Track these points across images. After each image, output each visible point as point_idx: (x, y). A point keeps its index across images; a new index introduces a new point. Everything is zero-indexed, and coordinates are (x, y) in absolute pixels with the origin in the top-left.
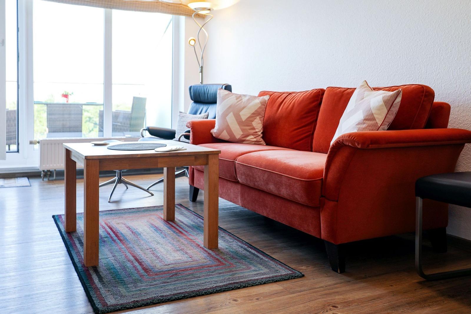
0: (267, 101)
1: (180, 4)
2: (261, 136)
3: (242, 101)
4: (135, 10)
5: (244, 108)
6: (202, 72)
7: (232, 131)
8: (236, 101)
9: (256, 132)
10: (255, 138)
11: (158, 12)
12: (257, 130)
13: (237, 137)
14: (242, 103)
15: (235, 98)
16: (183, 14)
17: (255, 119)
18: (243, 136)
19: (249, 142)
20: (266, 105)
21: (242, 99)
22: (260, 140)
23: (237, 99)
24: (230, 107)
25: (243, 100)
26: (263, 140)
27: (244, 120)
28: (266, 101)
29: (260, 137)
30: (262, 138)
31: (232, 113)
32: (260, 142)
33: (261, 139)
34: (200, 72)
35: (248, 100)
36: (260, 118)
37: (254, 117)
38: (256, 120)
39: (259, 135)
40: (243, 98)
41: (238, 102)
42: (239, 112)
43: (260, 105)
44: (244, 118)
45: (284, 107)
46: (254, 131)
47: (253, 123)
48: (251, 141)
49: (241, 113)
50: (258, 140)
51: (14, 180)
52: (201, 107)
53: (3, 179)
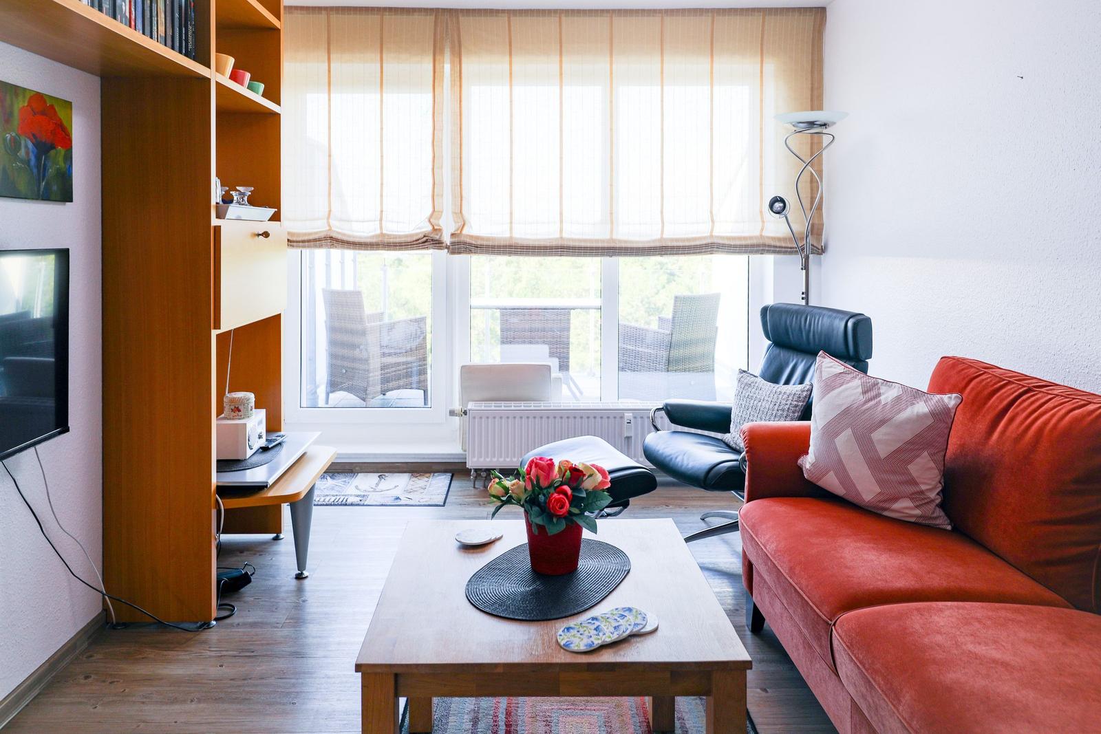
0: (954, 411)
2: (938, 501)
3: (880, 401)
5: (883, 422)
7: (850, 478)
8: (862, 398)
9: (922, 492)
10: (917, 507)
12: (923, 487)
13: (864, 497)
14: (880, 408)
15: (860, 390)
17: (918, 456)
18: (881, 498)
19: (902, 515)
20: (949, 421)
21: (879, 395)
22: (935, 515)
23: (864, 392)
24: (846, 412)
25: (882, 398)
26: (942, 514)
27: (883, 454)
28: (949, 409)
29: (933, 506)
30: (942, 506)
31: (849, 432)
32: (936, 518)
33: (939, 512)
35: (898, 399)
36: (931, 455)
37: (912, 450)
38: (918, 460)
39: (933, 501)
40: (881, 391)
41: (866, 402)
42: (871, 433)
43: (930, 421)
44: (883, 451)
45: (1008, 433)
46: (912, 489)
47: (909, 467)
48: (904, 515)
49: (877, 435)
50: (929, 514)
51: (426, 479)
52: (791, 360)
53: (410, 474)
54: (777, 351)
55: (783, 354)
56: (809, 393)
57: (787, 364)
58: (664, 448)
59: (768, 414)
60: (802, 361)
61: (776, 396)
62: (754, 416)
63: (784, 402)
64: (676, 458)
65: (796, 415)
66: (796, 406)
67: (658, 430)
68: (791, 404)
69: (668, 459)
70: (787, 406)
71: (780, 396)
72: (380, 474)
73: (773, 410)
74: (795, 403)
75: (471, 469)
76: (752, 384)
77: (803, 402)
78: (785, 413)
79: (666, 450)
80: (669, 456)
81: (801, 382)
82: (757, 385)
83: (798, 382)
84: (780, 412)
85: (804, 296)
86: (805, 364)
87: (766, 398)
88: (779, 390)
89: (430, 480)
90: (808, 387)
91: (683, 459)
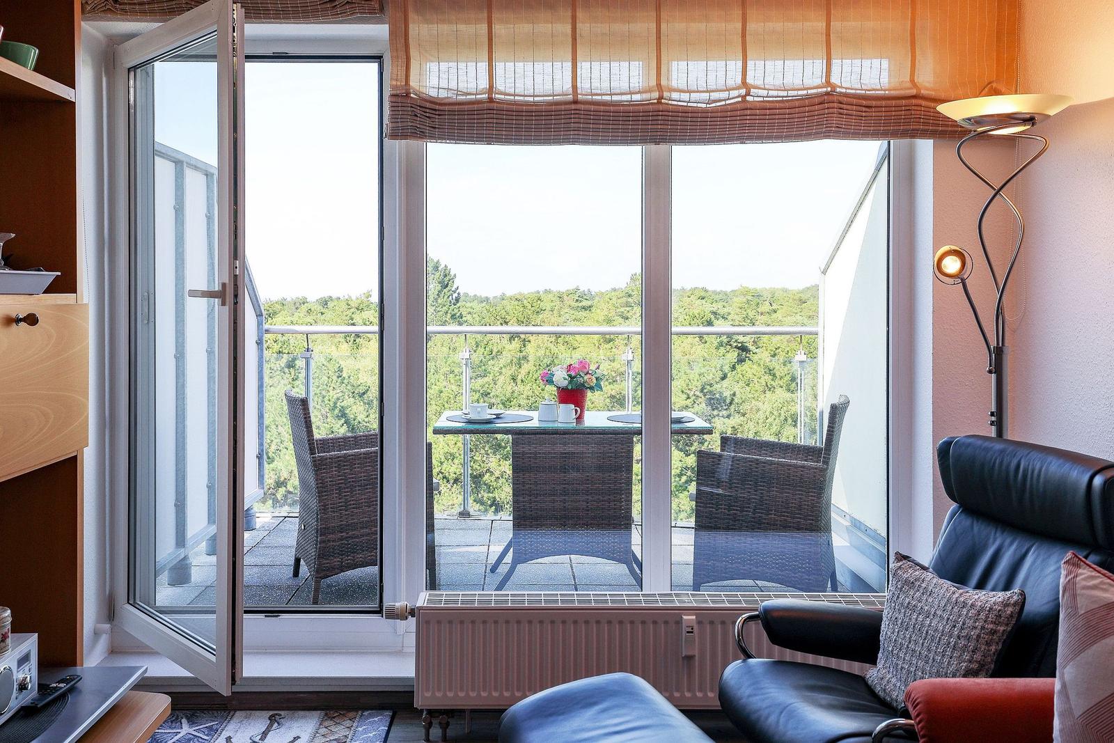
1: (914, 97)
4: (742, 139)
6: (997, 368)
11: (827, 135)
16: (924, 134)
34: (990, 372)
51: (348, 723)
52: (991, 540)
53: (323, 713)
54: (967, 522)
55: (979, 529)
56: (1018, 608)
57: (984, 548)
58: (749, 696)
59: (942, 642)
60: (1011, 544)
61: (956, 609)
62: (916, 643)
63: (970, 623)
64: (767, 718)
65: (993, 648)
66: (993, 632)
67: (750, 657)
68: (983, 628)
69: (754, 717)
70: (977, 631)
71: (965, 611)
72: (271, 713)
73: (951, 637)
74: (991, 626)
75: (422, 711)
76: (917, 583)
77: (1007, 625)
78: (972, 645)
79: (753, 699)
80: (758, 711)
81: (1007, 587)
82: (924, 585)
83: (1001, 585)
84: (963, 642)
85: (993, 419)
86: (1016, 550)
87: (939, 613)
88: (962, 599)
89: (355, 724)
90: (1015, 598)
91: (778, 722)
